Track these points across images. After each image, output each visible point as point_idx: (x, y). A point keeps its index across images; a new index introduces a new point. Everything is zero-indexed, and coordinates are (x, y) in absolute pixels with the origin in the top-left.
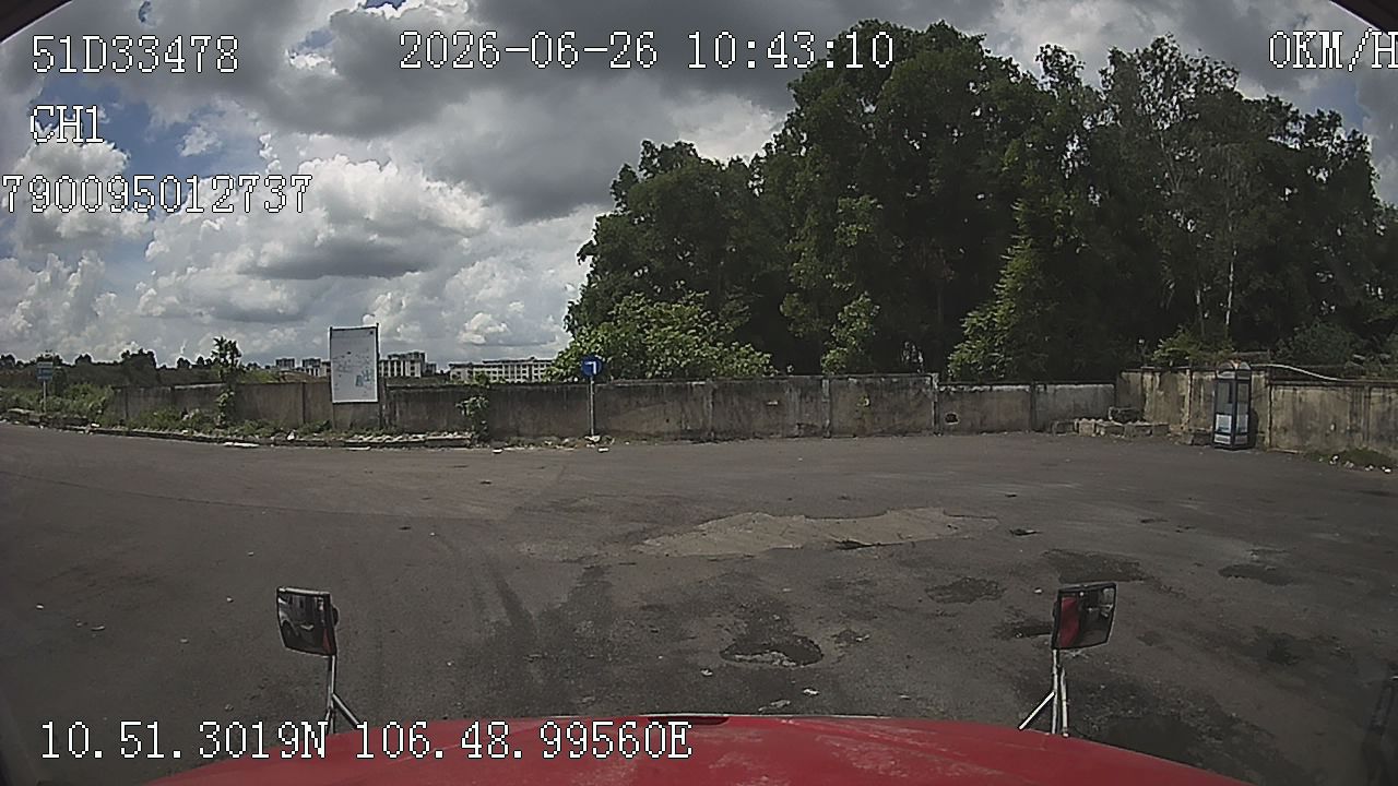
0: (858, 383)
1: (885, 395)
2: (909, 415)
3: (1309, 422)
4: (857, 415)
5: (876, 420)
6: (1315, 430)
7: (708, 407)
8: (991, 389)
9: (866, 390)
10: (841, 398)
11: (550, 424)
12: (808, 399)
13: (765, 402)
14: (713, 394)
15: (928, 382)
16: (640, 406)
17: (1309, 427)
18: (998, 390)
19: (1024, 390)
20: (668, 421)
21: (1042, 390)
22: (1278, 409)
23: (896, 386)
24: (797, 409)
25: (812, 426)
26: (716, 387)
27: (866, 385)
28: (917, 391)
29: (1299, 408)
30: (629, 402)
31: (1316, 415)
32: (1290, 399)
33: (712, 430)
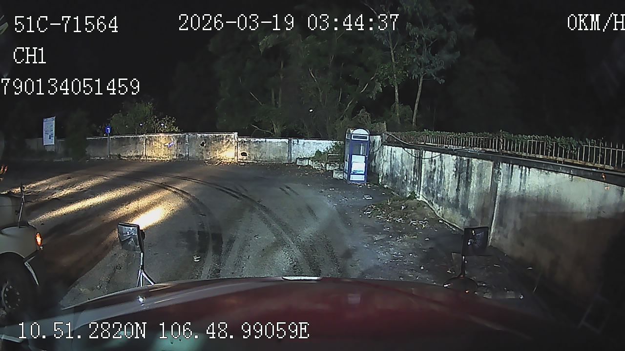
0: (201, 137)
1: (213, 142)
2: (223, 152)
3: (396, 172)
4: (200, 151)
5: (208, 153)
6: (398, 178)
7: (144, 146)
8: (266, 141)
9: (205, 140)
10: (193, 143)
12: (180, 143)
13: (164, 144)
14: (146, 141)
15: (233, 137)
17: (396, 176)
18: (270, 142)
19: (285, 142)
20: (131, 151)
21: (296, 142)
23: (218, 138)
24: (176, 147)
25: (182, 155)
27: (205, 137)
28: (227, 141)
29: (393, 162)
30: (119, 144)
31: (399, 167)
32: (390, 155)
33: (145, 155)
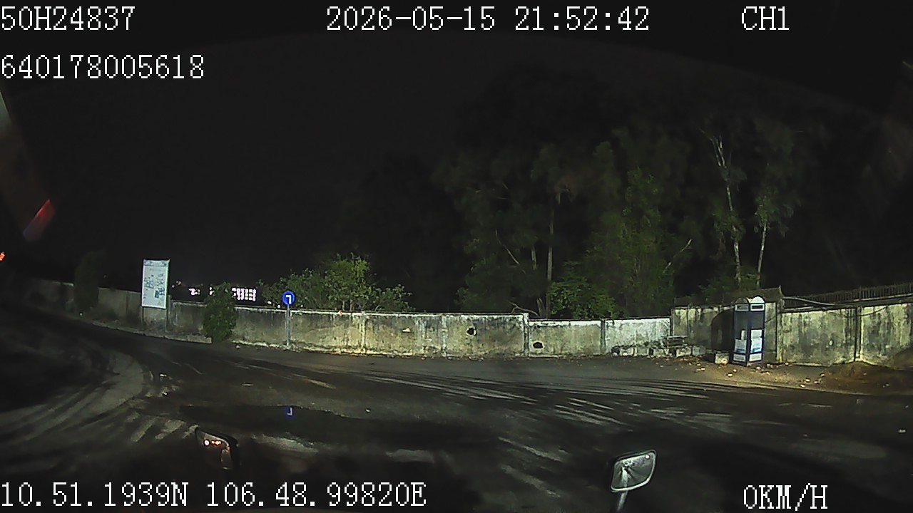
0: (468, 319)
1: (488, 328)
2: (505, 343)
3: (812, 340)
4: (467, 341)
5: (481, 345)
6: (816, 346)
7: (362, 331)
8: (570, 324)
9: (474, 324)
10: (455, 329)
11: (262, 334)
12: (431, 329)
13: (401, 330)
14: (366, 323)
15: (520, 320)
16: (319, 328)
17: (812, 344)
18: (576, 326)
19: (596, 325)
20: (335, 339)
21: (611, 324)
22: (788, 331)
23: (496, 322)
24: (423, 336)
25: (434, 348)
26: (368, 317)
27: (474, 321)
28: (512, 325)
29: (804, 330)
30: (311, 324)
31: (817, 333)
32: (797, 323)
33: (365, 347)
